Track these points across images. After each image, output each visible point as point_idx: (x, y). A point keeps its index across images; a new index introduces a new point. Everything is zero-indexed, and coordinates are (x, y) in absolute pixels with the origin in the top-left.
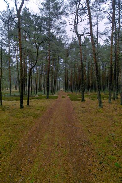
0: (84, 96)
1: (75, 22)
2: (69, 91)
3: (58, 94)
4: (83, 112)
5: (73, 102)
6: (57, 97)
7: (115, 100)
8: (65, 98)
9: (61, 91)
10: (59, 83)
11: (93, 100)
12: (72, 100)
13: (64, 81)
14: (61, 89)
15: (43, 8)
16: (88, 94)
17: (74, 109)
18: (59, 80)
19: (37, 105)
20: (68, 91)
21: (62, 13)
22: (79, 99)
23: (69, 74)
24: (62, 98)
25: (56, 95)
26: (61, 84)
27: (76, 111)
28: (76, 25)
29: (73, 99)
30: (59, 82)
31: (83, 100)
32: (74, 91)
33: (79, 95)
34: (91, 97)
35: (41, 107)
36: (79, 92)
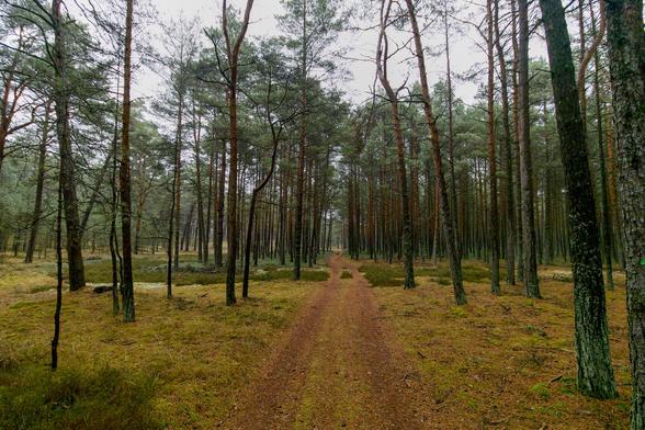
0: (411, 270)
1: (380, 53)
2: (364, 255)
3: (327, 265)
4: (408, 315)
5: (377, 289)
6: (325, 276)
7: (514, 284)
8: (352, 277)
9: (336, 257)
10: (328, 228)
11: (441, 283)
12: (375, 285)
13: (346, 219)
14: (334, 249)
15: (287, 16)
16: (428, 265)
17: (383, 308)
18: (328, 217)
19: (270, 298)
20: (360, 256)
21: (338, 26)
22: (398, 281)
23: (364, 198)
24: (343, 277)
25: (322, 269)
26: (336, 230)
27: (388, 313)
28: (382, 63)
29: (376, 282)
30: (330, 225)
31: (410, 284)
32: (380, 257)
33: (396, 267)
34: (437, 273)
35: (284, 301)
36: (399, 257)
